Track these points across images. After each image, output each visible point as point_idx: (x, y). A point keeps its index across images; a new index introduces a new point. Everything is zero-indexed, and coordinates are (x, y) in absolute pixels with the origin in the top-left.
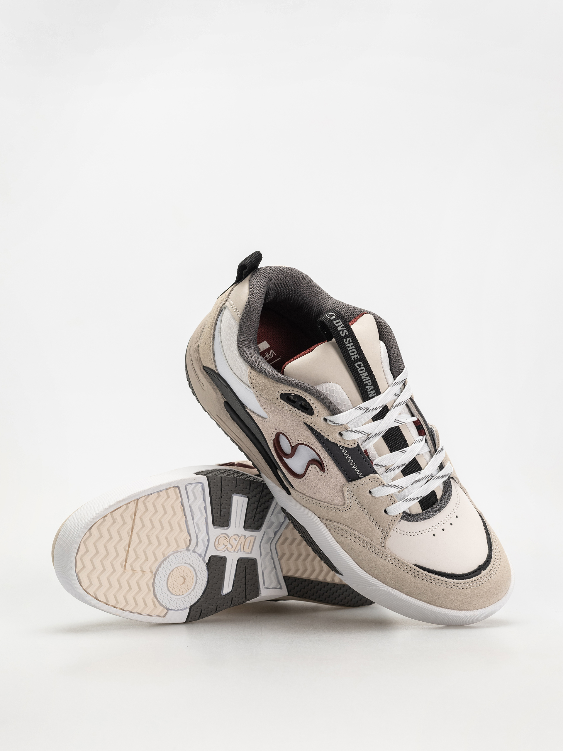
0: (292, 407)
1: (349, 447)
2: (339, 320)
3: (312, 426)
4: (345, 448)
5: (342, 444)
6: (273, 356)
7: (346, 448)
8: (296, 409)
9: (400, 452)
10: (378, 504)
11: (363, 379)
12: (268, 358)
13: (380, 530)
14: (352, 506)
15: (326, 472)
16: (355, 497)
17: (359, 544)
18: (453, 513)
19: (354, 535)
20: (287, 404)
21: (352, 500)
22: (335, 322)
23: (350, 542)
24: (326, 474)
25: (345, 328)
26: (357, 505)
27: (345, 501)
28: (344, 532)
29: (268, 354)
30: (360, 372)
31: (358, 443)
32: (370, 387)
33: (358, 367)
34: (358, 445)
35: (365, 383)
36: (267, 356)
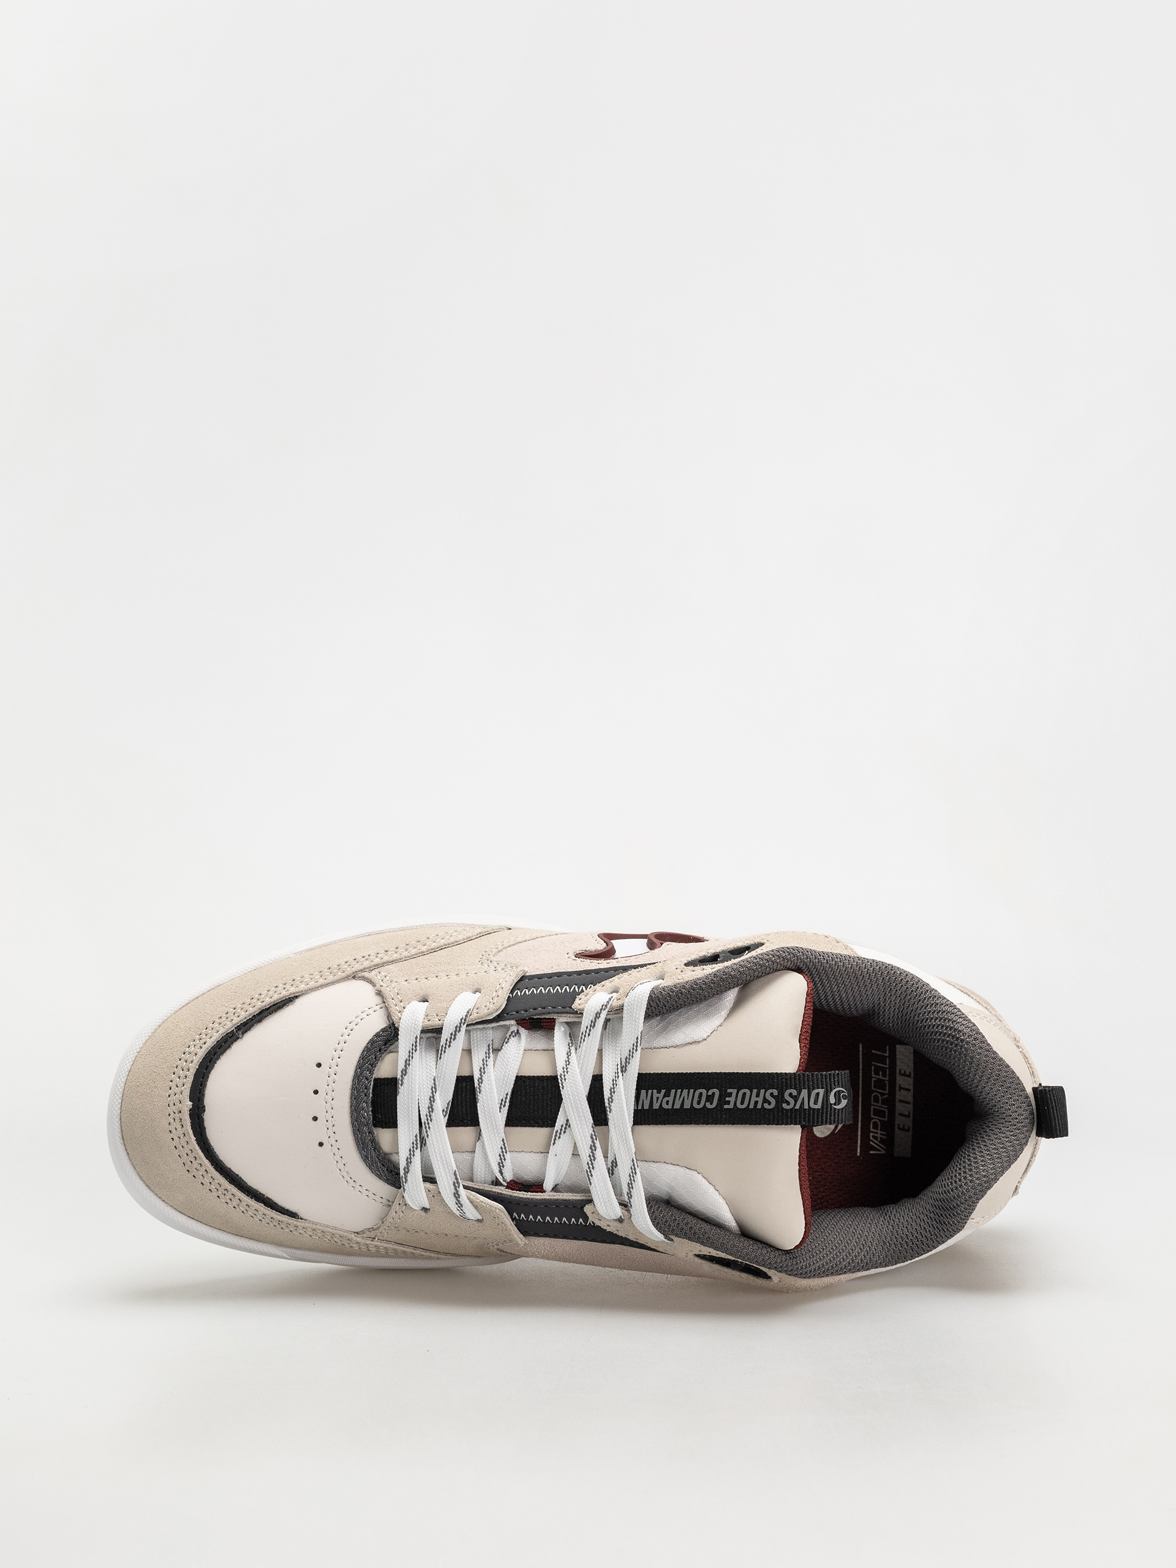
2: (819, 1106)
6: (871, 1143)
9: (507, 1095)
11: (682, 1092)
12: (873, 1130)
18: (332, 1140)
22: (821, 1091)
25: (797, 1107)
29: (881, 1138)
32: (659, 1101)
33: (710, 1093)
35: (673, 1091)
36: (879, 1131)
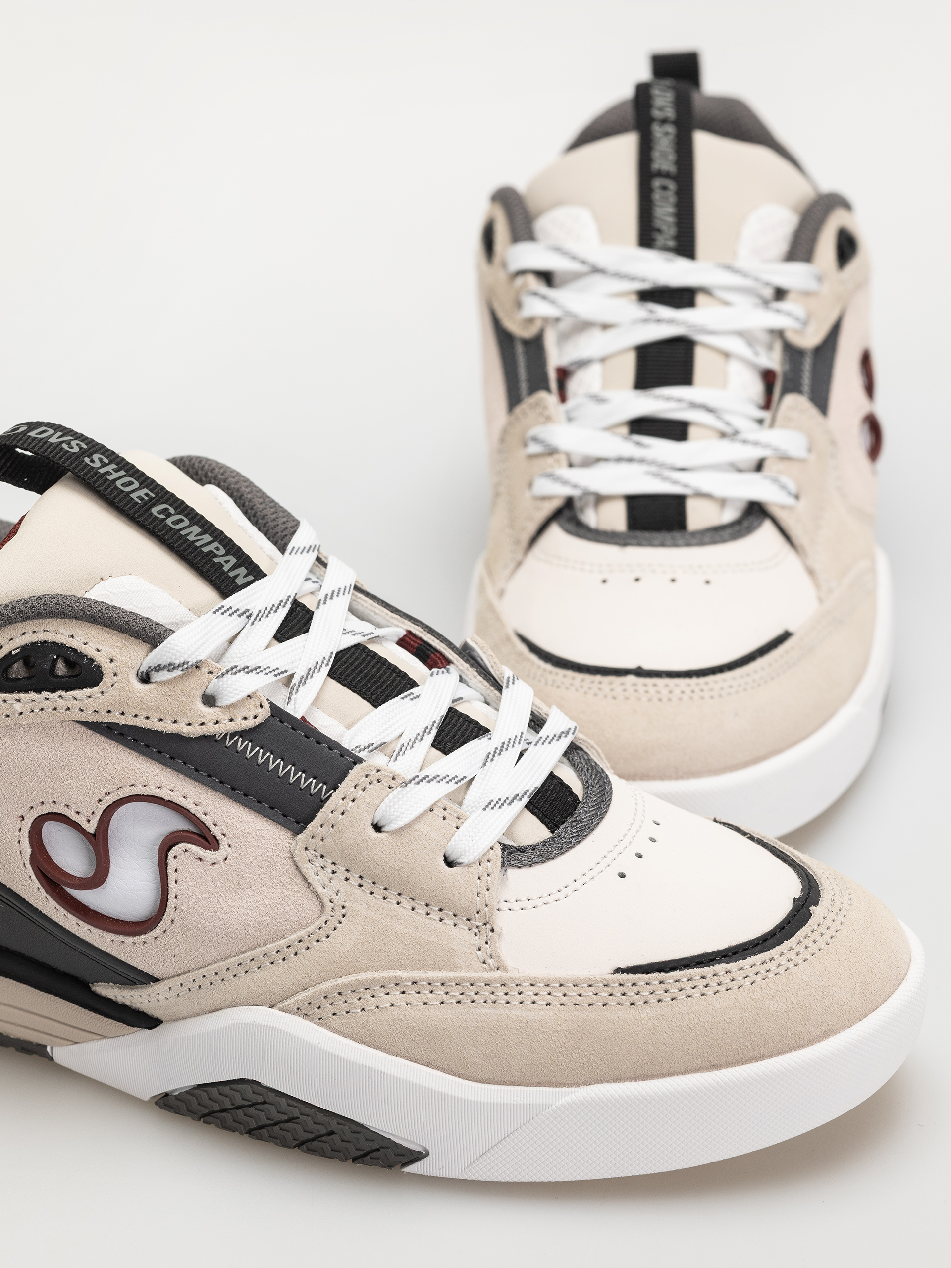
0: (32, 695)
1: (251, 723)
3: (115, 718)
4: (241, 736)
5: (226, 727)
7: (242, 734)
8: (45, 694)
10: (418, 847)
11: (195, 543)
13: (463, 926)
14: (346, 904)
15: (224, 842)
16: (341, 869)
17: (425, 1004)
19: (396, 984)
20: (16, 696)
21: (338, 882)
23: (395, 1012)
24: (224, 850)
26: (358, 891)
27: (318, 895)
28: (361, 995)
30: (177, 527)
31: (268, 700)
32: (224, 560)
33: (162, 516)
34: (273, 706)
35: (205, 552)
